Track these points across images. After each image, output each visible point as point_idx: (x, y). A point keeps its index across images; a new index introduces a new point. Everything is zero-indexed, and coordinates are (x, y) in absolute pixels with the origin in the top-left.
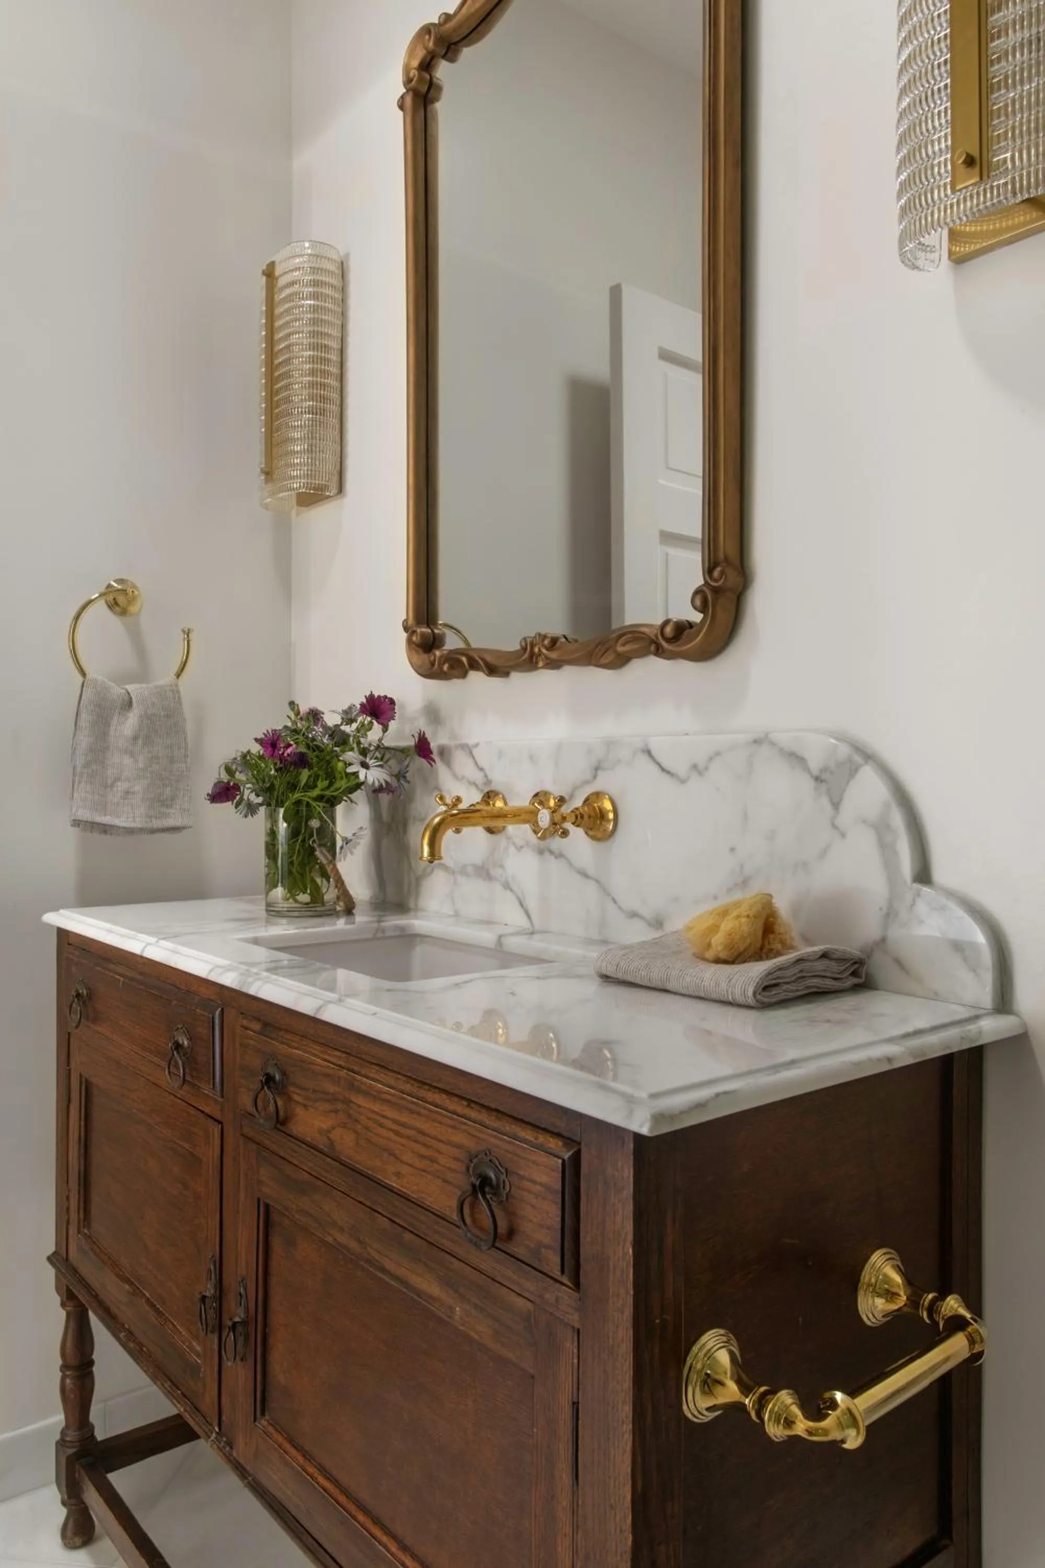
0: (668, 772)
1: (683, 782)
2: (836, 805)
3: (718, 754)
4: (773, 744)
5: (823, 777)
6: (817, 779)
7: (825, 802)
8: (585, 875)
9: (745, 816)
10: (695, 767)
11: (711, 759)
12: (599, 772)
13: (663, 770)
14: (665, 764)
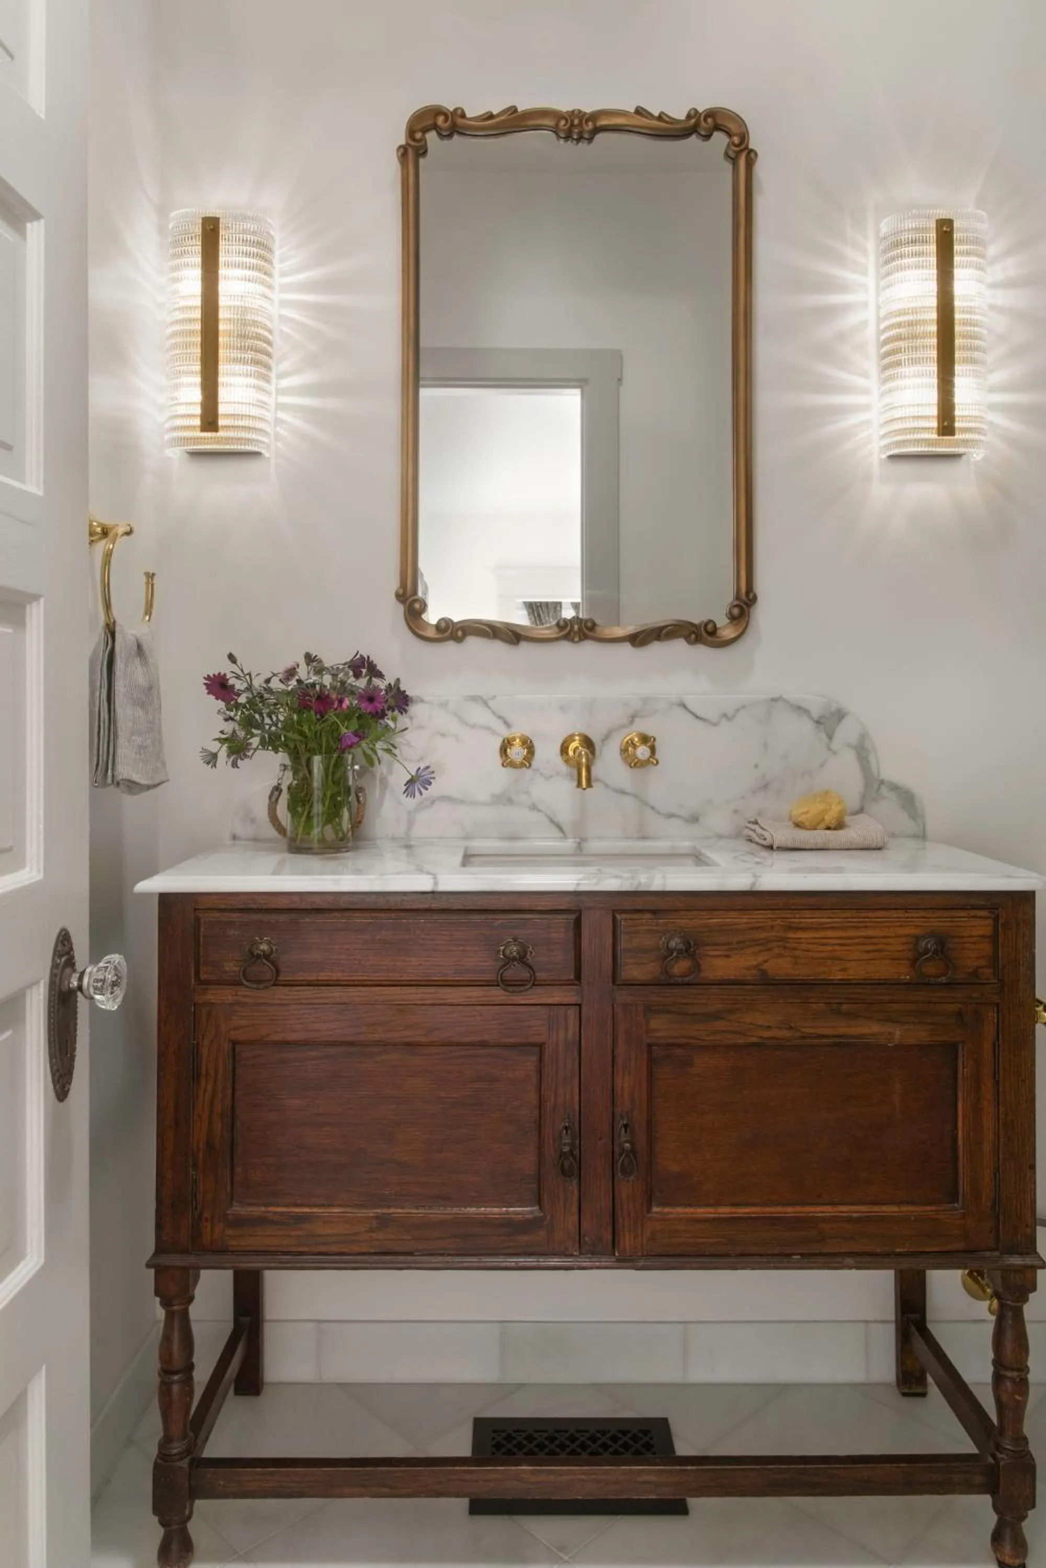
0: (701, 719)
1: (715, 725)
2: (830, 737)
3: (743, 707)
4: (786, 701)
5: (822, 721)
6: (818, 722)
7: (823, 736)
8: (623, 792)
9: (766, 746)
10: (725, 715)
11: (738, 710)
12: (637, 720)
13: (697, 717)
14: (698, 714)
